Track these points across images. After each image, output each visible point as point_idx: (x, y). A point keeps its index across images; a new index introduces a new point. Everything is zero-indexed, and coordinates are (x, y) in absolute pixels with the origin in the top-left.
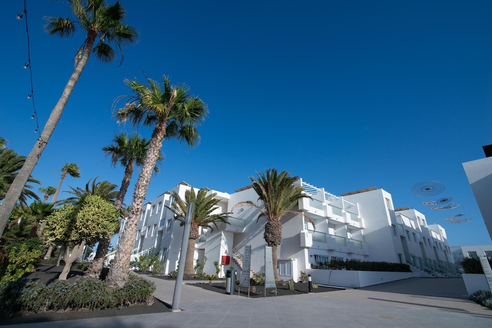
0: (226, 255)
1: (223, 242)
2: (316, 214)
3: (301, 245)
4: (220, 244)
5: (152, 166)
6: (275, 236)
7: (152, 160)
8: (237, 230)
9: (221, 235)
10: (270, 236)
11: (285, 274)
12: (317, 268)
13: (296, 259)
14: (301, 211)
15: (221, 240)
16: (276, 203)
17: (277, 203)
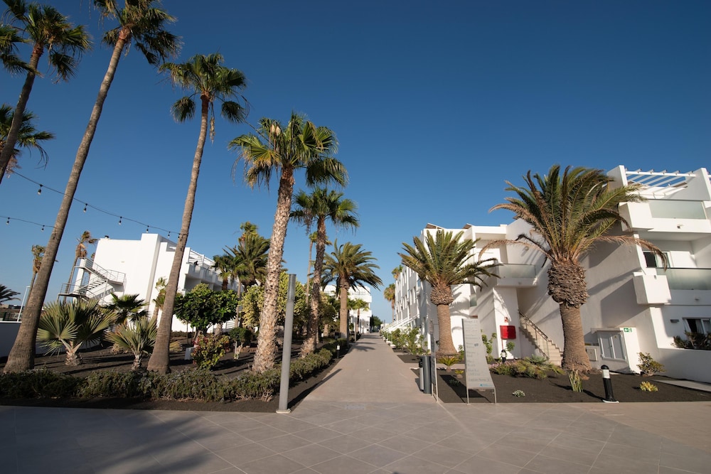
0: (507, 324)
1: (497, 305)
2: (681, 230)
3: (639, 302)
4: (494, 309)
5: (281, 231)
6: (568, 290)
7: (279, 223)
8: (520, 283)
9: (493, 294)
10: (558, 290)
11: (612, 356)
12: (690, 346)
13: (634, 329)
14: (631, 232)
15: (493, 301)
16: (561, 229)
17: (563, 228)
